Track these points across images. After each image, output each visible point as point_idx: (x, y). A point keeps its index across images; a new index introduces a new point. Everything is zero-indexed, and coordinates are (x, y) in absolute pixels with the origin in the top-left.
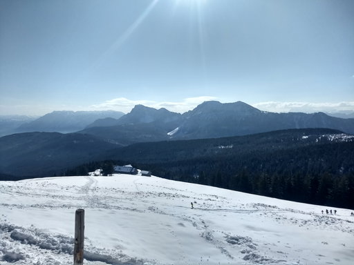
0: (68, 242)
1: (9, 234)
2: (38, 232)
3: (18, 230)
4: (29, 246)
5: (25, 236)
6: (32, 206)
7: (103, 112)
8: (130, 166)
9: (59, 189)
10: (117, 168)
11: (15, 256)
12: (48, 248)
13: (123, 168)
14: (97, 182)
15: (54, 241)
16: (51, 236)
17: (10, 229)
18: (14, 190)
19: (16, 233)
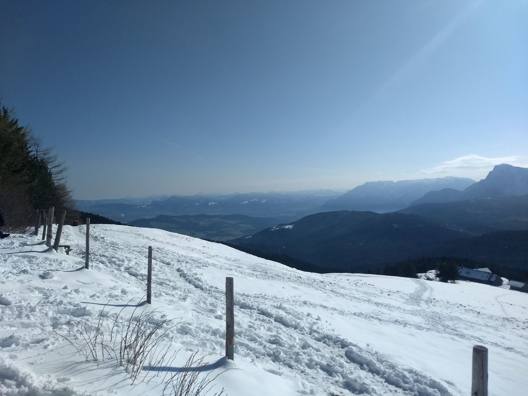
0: (426, 384)
1: (343, 352)
2: (380, 357)
3: (354, 349)
4: (370, 374)
5: (365, 359)
6: (354, 314)
7: (438, 180)
8: (487, 270)
9: (378, 293)
10: (463, 271)
11: (357, 386)
12: (398, 386)
13: (473, 273)
14: (432, 290)
15: (404, 376)
16: (400, 368)
17: (344, 344)
18: (328, 287)
19: (351, 352)
